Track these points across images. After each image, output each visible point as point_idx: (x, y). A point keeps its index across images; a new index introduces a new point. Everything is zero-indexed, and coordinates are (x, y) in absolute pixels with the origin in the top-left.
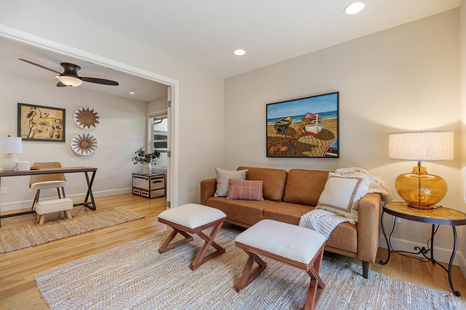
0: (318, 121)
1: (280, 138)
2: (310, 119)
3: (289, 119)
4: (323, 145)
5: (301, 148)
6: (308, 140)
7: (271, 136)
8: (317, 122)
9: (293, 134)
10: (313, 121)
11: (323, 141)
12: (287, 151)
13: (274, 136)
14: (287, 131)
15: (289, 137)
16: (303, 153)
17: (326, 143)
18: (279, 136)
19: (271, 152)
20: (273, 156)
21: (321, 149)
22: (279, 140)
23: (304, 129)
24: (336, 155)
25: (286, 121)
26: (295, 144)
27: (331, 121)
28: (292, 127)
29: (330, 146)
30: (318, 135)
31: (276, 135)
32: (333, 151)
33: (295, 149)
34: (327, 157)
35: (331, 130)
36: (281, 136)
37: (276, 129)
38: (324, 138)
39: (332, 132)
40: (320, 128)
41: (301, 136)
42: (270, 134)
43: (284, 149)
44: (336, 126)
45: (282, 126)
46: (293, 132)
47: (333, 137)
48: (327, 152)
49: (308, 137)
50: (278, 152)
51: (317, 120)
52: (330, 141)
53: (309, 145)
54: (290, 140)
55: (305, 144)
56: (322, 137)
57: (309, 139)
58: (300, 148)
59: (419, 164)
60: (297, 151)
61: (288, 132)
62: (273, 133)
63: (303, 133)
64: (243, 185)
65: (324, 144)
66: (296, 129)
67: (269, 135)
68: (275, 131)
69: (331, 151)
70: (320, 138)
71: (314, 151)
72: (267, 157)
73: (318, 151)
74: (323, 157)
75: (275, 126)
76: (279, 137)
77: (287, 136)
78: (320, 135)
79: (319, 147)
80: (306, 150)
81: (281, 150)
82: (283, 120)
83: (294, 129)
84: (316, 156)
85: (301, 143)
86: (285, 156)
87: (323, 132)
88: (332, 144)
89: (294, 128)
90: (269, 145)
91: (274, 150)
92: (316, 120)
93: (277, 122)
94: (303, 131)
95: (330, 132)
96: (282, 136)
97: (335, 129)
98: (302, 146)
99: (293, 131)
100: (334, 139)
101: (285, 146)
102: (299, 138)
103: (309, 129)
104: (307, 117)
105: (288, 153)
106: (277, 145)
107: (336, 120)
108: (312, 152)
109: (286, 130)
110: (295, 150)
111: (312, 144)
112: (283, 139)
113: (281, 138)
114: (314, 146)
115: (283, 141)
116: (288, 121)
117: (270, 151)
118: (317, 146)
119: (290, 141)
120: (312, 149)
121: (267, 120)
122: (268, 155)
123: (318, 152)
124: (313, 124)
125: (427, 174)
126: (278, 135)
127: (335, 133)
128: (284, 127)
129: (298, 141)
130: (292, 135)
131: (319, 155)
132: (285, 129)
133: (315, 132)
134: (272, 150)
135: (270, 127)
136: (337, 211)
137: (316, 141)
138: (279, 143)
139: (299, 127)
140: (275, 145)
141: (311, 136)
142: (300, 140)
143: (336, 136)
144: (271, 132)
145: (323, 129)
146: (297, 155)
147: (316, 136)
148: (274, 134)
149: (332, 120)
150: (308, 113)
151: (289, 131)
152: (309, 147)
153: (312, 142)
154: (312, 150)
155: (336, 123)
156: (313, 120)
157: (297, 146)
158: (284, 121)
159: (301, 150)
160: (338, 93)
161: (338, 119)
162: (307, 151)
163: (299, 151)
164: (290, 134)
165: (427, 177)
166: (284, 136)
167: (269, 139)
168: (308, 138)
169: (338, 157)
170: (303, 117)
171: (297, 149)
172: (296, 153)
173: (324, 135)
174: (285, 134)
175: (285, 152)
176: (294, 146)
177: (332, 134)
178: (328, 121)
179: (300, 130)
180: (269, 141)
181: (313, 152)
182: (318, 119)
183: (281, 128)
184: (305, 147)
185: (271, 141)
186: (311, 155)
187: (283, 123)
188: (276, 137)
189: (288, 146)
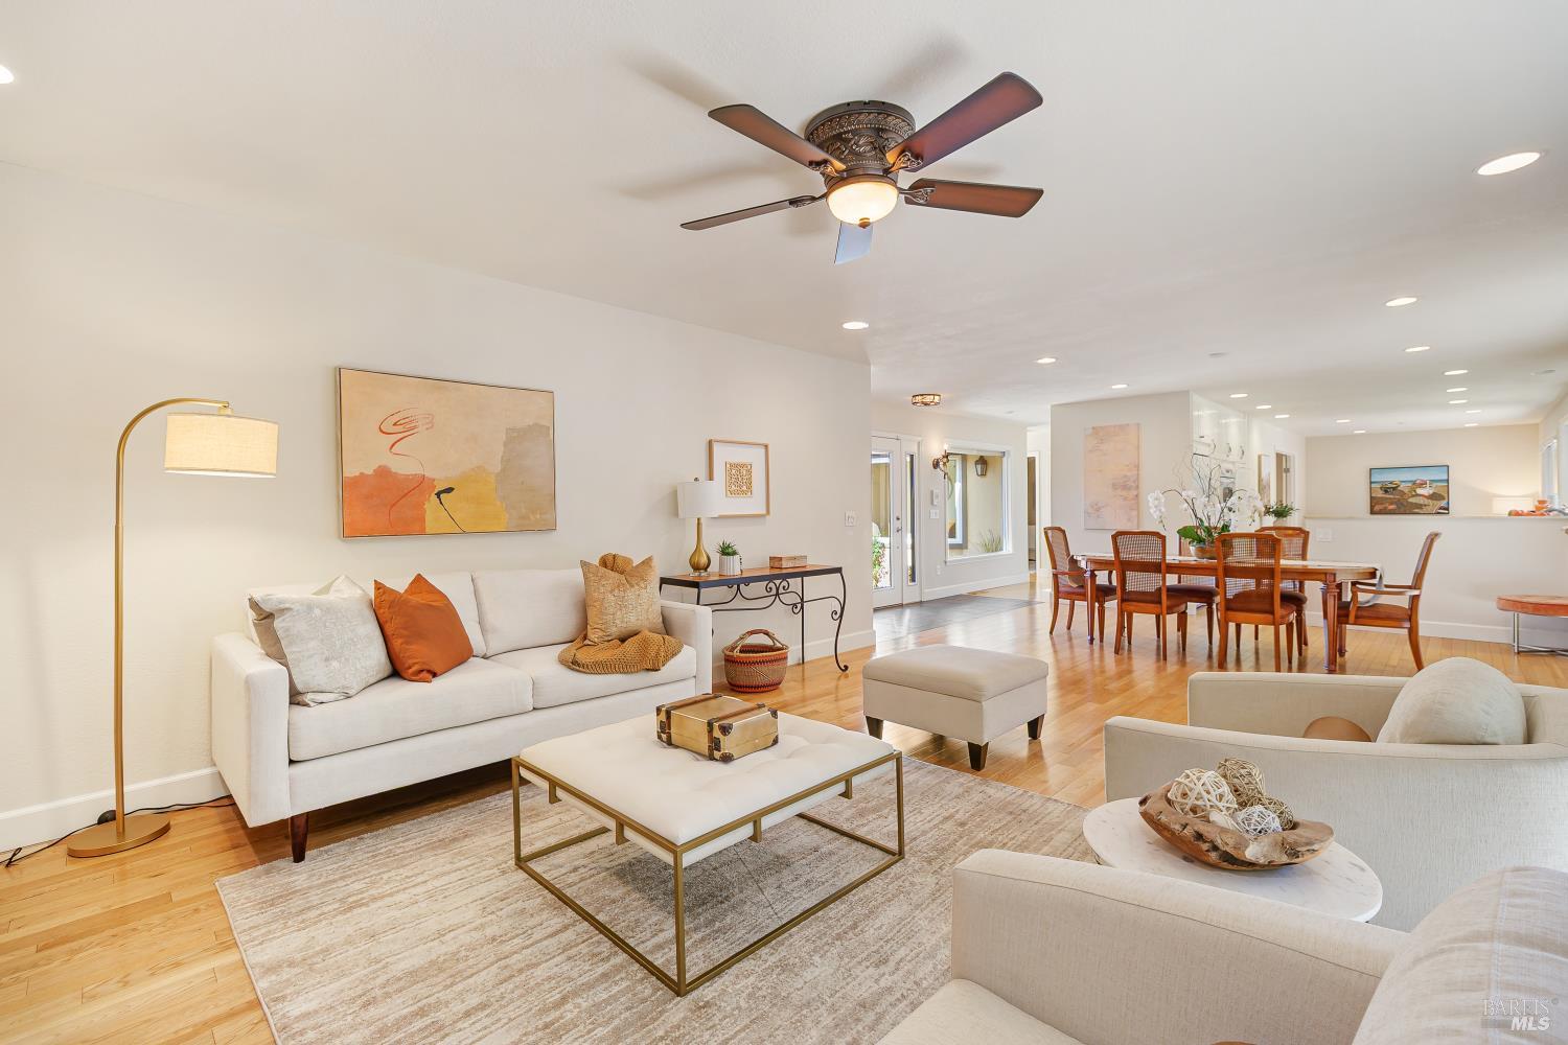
2: (1422, 484)
3: (1398, 482)
5: (1411, 507)
6: (1418, 500)
7: (1376, 497)
8: (1428, 487)
10: (1424, 486)
12: (1395, 509)
13: (1379, 497)
15: (1398, 497)
16: (1414, 511)
17: (1437, 503)
22: (1385, 500)
23: (1415, 491)
24: (1447, 512)
25: (1394, 484)
26: (1404, 503)
28: (1401, 490)
29: (1441, 505)
30: (1430, 497)
31: (1382, 495)
32: (1444, 509)
33: (1404, 507)
34: (1437, 513)
35: (1441, 493)
36: (1388, 496)
37: (1382, 491)
38: (1436, 499)
40: (1431, 492)
41: (1411, 497)
43: (1392, 507)
44: (1447, 490)
47: (1444, 499)
48: (1440, 509)
49: (1418, 498)
50: (1384, 510)
51: (1429, 485)
52: (1441, 501)
53: (1420, 504)
55: (1415, 503)
56: (1434, 499)
60: (1406, 509)
62: (1378, 494)
63: (1414, 495)
65: (1435, 503)
66: (1406, 491)
67: (1373, 495)
70: (1432, 500)
72: (1371, 513)
73: (1428, 509)
74: (1433, 514)
75: (1381, 488)
76: (1385, 497)
78: (1432, 497)
79: (1431, 507)
80: (1416, 508)
81: (1387, 509)
84: (1427, 513)
85: (1411, 503)
86: (1392, 513)
87: (1434, 495)
88: (1443, 503)
89: (1403, 490)
90: (1373, 504)
91: (1380, 508)
92: (1426, 485)
93: (1383, 484)
94: (1414, 493)
95: (1441, 495)
97: (1446, 492)
98: (1412, 505)
99: (1402, 492)
102: (1408, 498)
103: (1419, 491)
104: (1417, 482)
105: (1396, 511)
106: (1383, 504)
109: (1394, 491)
111: (1423, 504)
112: (1391, 499)
113: (1389, 498)
114: (1425, 505)
115: (1391, 501)
116: (1396, 484)
117: (1375, 509)
118: (1428, 505)
119: (1398, 501)
120: (1423, 507)
121: (1371, 483)
124: (1423, 488)
126: (1385, 495)
127: (1446, 496)
128: (1392, 490)
129: (1407, 502)
130: (1401, 496)
131: (1430, 512)
133: (1426, 494)
134: (1377, 508)
135: (1375, 488)
137: (1426, 501)
138: (1386, 503)
139: (1409, 490)
140: (1381, 504)
141: (1422, 497)
142: (1410, 500)
143: (1446, 498)
144: (1376, 494)
145: (1434, 493)
146: (1407, 513)
147: (1427, 497)
148: (1380, 494)
149: (1443, 486)
150: (1418, 479)
151: (1397, 492)
152: (1420, 506)
153: (1423, 502)
157: (1406, 505)
158: (1392, 484)
160: (1448, 466)
161: (1448, 486)
163: (1409, 509)
164: (1399, 495)
166: (1392, 496)
167: (1374, 499)
170: (1414, 483)
172: (1405, 511)
173: (1435, 497)
174: (1394, 495)
175: (1393, 510)
176: (1402, 505)
177: (1443, 496)
178: (1439, 486)
179: (1410, 492)
181: (1424, 509)
183: (1388, 490)
184: (1416, 506)
185: (1376, 501)
186: (1421, 513)
187: (1390, 486)
188: (1382, 497)
189: (1396, 504)
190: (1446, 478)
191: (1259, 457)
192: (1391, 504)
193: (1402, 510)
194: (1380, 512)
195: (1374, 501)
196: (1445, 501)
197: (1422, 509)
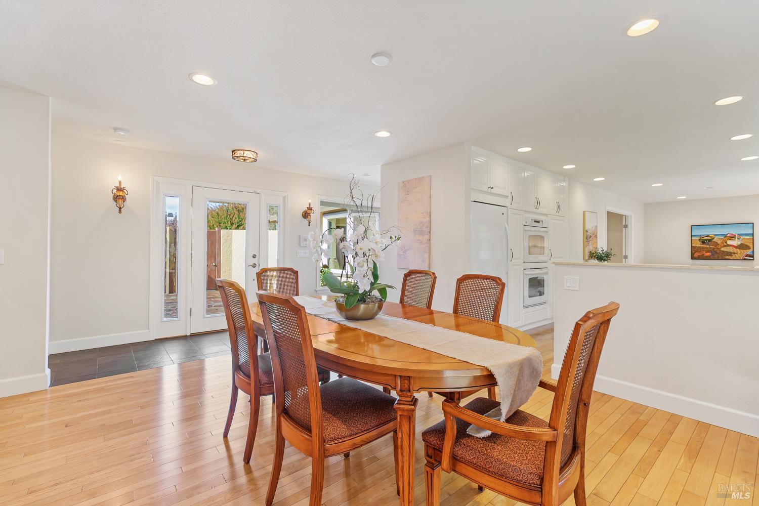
0: (738, 239)
2: (732, 237)
3: (713, 236)
4: (742, 253)
5: (723, 254)
6: (729, 249)
7: (695, 246)
8: (736, 239)
11: (742, 250)
16: (725, 257)
17: (744, 251)
18: (703, 246)
21: (740, 255)
22: (703, 249)
23: (726, 242)
24: (752, 258)
25: (710, 237)
26: (718, 252)
27: (748, 239)
28: (715, 241)
29: (747, 253)
31: (700, 246)
32: (750, 256)
33: (718, 254)
34: (745, 259)
36: (705, 246)
39: (748, 245)
40: (739, 243)
41: (723, 247)
43: (708, 254)
44: (752, 242)
45: (706, 240)
47: (750, 248)
48: (746, 256)
50: (703, 256)
52: (748, 250)
53: (730, 252)
55: (727, 251)
60: (719, 256)
62: (697, 244)
66: (719, 242)
67: (693, 245)
68: (699, 243)
69: (748, 256)
70: (739, 249)
72: (692, 259)
74: (742, 260)
75: (699, 240)
77: (711, 247)
78: (739, 247)
80: (727, 255)
81: (705, 255)
82: (706, 237)
84: (736, 259)
85: (723, 251)
86: (709, 259)
87: (741, 245)
88: (749, 252)
89: (717, 241)
91: (699, 255)
93: (701, 237)
94: (725, 244)
97: (752, 243)
99: (716, 243)
103: (729, 242)
104: (728, 235)
105: (711, 257)
106: (702, 252)
109: (710, 242)
112: (707, 248)
113: (705, 247)
114: (734, 253)
119: (713, 250)
121: (692, 236)
123: (737, 256)
124: (733, 240)
127: (751, 246)
129: (720, 250)
130: (715, 246)
131: (739, 259)
133: (735, 245)
134: (696, 255)
135: (695, 240)
137: (735, 250)
138: (704, 251)
139: (721, 241)
140: (700, 252)
141: (732, 247)
142: (722, 249)
143: (752, 248)
146: (720, 258)
147: (736, 247)
150: (729, 233)
151: (712, 243)
152: (730, 254)
153: (733, 251)
155: (752, 240)
156: (734, 238)
157: (720, 252)
158: (708, 237)
160: (753, 223)
161: (753, 238)
163: (721, 256)
164: (713, 246)
166: (708, 246)
169: (753, 260)
170: (725, 236)
173: (742, 247)
174: (709, 245)
175: (709, 256)
178: (746, 239)
179: (722, 243)
180: (693, 249)
181: (734, 256)
182: (738, 237)
184: (727, 253)
186: (731, 259)
188: (700, 247)
189: (711, 252)
190: (751, 232)
191: (584, 212)
192: (708, 252)
193: (716, 256)
194: (699, 258)
195: (694, 250)
196: (751, 250)
197: (732, 256)
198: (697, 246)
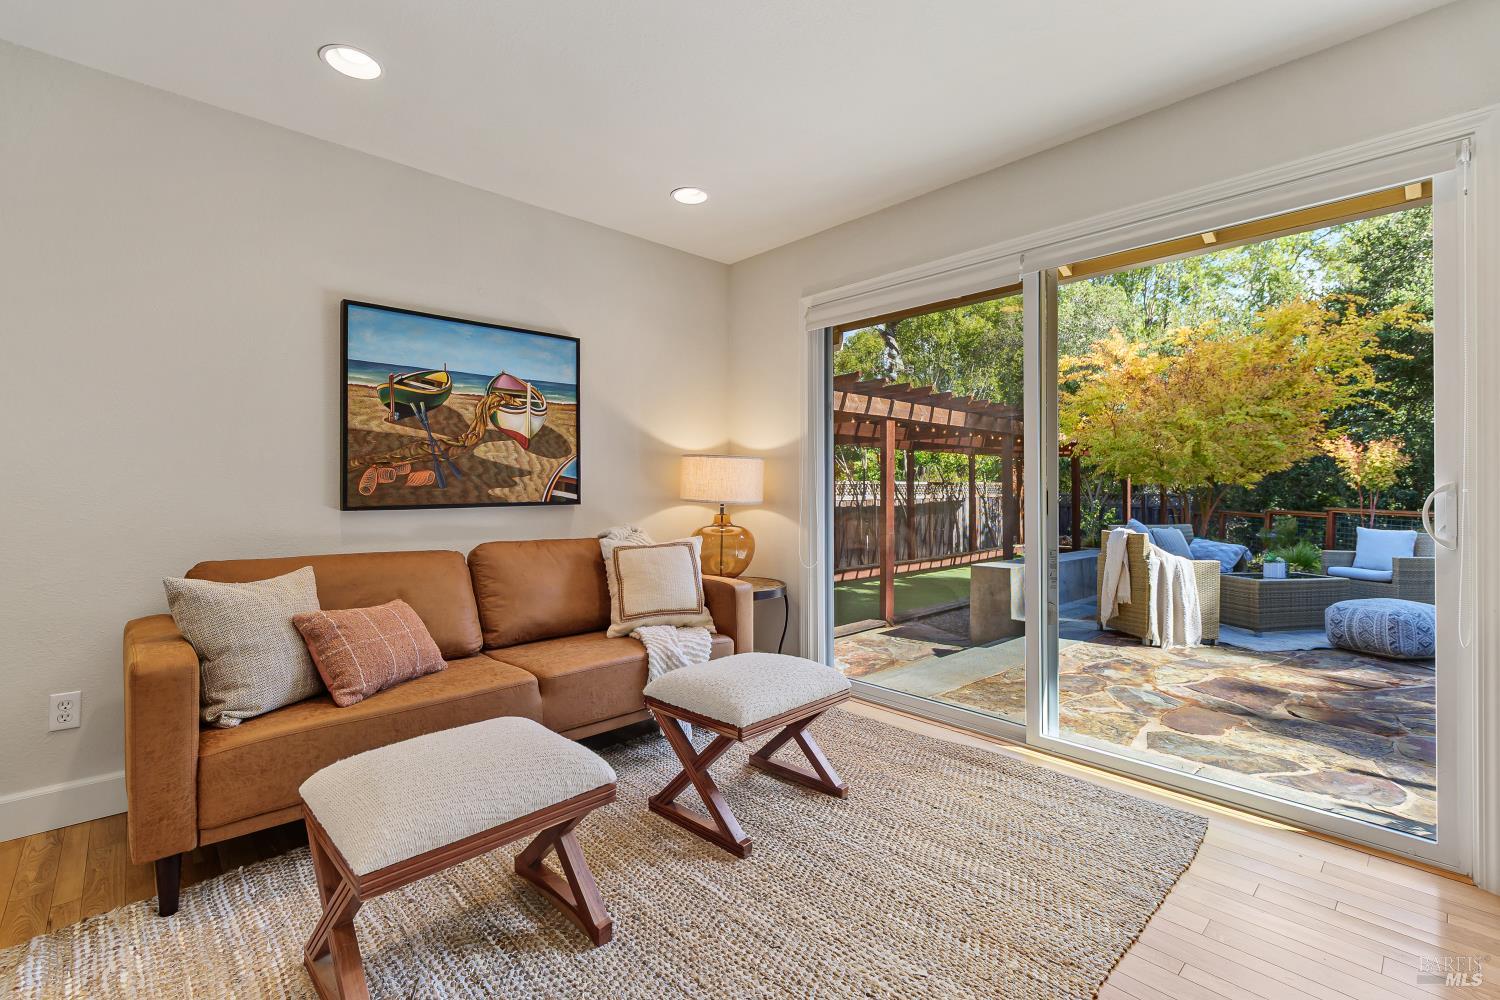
0: (533, 404)
1: (405, 441)
2: (513, 395)
3: (442, 377)
4: (544, 469)
5: (484, 477)
6: (505, 454)
7: (366, 427)
8: (528, 405)
9: (456, 429)
10: (518, 400)
11: (544, 459)
12: (435, 486)
13: (378, 430)
14: (435, 416)
15: (444, 438)
16: (490, 491)
17: (551, 464)
18: (401, 432)
19: (366, 489)
20: (375, 505)
21: (540, 481)
22: (402, 446)
23: (493, 418)
24: (575, 496)
25: (431, 383)
26: (465, 463)
27: (564, 408)
28: (454, 407)
29: (562, 474)
30: (533, 442)
31: (387, 427)
32: (568, 488)
33: (464, 478)
34: (555, 501)
35: (562, 431)
36: (409, 431)
37: (388, 405)
38: (548, 451)
39: (566, 437)
40: (537, 424)
41: (484, 440)
42: (360, 418)
43: (423, 477)
44: (573, 423)
45: (416, 398)
46: (455, 425)
47: (567, 452)
48: (554, 489)
49: (504, 444)
50: (399, 489)
51: (529, 400)
52: (562, 460)
53: (508, 467)
54: (447, 450)
55: (495, 464)
56: (543, 449)
57: (507, 450)
58: (479, 476)
59: (722, 510)
60: (470, 485)
61: (438, 423)
62: (375, 418)
63: (490, 431)
64: (384, 630)
65: (547, 466)
66: (469, 415)
67: (355, 423)
68: (386, 413)
69: (563, 485)
70: (539, 453)
71: (521, 485)
72: (345, 506)
73: (531, 486)
74: (545, 503)
75: (384, 394)
76: (401, 436)
77: (435, 436)
78: (538, 441)
79: (535, 477)
80: (497, 480)
81: (409, 484)
82: (417, 378)
83: (459, 416)
84: (526, 500)
85: (483, 462)
86: (425, 503)
87: (544, 435)
88: (566, 467)
89: (461, 411)
90: (354, 464)
91: (382, 481)
92: (526, 397)
93: (392, 378)
94: (491, 426)
95: (560, 436)
96: (413, 434)
97: (572, 430)
98: (486, 470)
99: (455, 420)
100: (570, 457)
101: (426, 468)
102: (476, 445)
103: (509, 420)
104: (502, 383)
105: (437, 492)
106: (394, 464)
107: (574, 408)
108: (517, 488)
109: (431, 413)
110: (464, 482)
111: (518, 466)
112: (421, 443)
113: (412, 439)
114: (522, 473)
115: (420, 451)
116: (440, 384)
117: (361, 486)
118: (530, 473)
119: (444, 453)
120: (517, 479)
121: (345, 364)
122: (350, 500)
123: (530, 488)
124: (519, 409)
125: (732, 526)
126: (398, 427)
127: (572, 440)
128: (422, 404)
129: (473, 456)
130: (453, 433)
131: (536, 497)
132: (428, 409)
133: (525, 432)
134: (369, 481)
135: (363, 393)
136: (676, 618)
137: (526, 459)
138: (403, 458)
139: (478, 411)
140: (385, 464)
141: (513, 443)
142: (481, 451)
143: (573, 450)
144: (367, 414)
145: (544, 428)
146: (472, 499)
147: (526, 443)
148: (373, 417)
149: (566, 408)
150: (503, 374)
151: (441, 418)
152: (507, 475)
153: (516, 459)
154: (516, 484)
155: (574, 416)
156: (519, 397)
157: (471, 468)
158: (424, 382)
159: (485, 483)
160: (577, 341)
161: (578, 406)
162: (503, 487)
163: (477, 487)
164: (446, 431)
165: (732, 531)
166: (423, 433)
167: (356, 440)
168: (503, 447)
169: (578, 501)
170: (490, 383)
171: (472, 481)
172: (465, 492)
173: (545, 442)
174: (428, 428)
175: (428, 489)
176: (459, 471)
177: (565, 441)
178: (557, 407)
179: (481, 418)
180: (350, 449)
181: (520, 488)
182: (532, 398)
183: (412, 405)
184: (497, 474)
185: (366, 449)
186: (513, 499)
187: (417, 387)
188: (387, 435)
189: (437, 468)
192: (420, 466)
193: (455, 488)
195: (354, 451)
196: (572, 460)
197: (512, 485)
198: (374, 426)
